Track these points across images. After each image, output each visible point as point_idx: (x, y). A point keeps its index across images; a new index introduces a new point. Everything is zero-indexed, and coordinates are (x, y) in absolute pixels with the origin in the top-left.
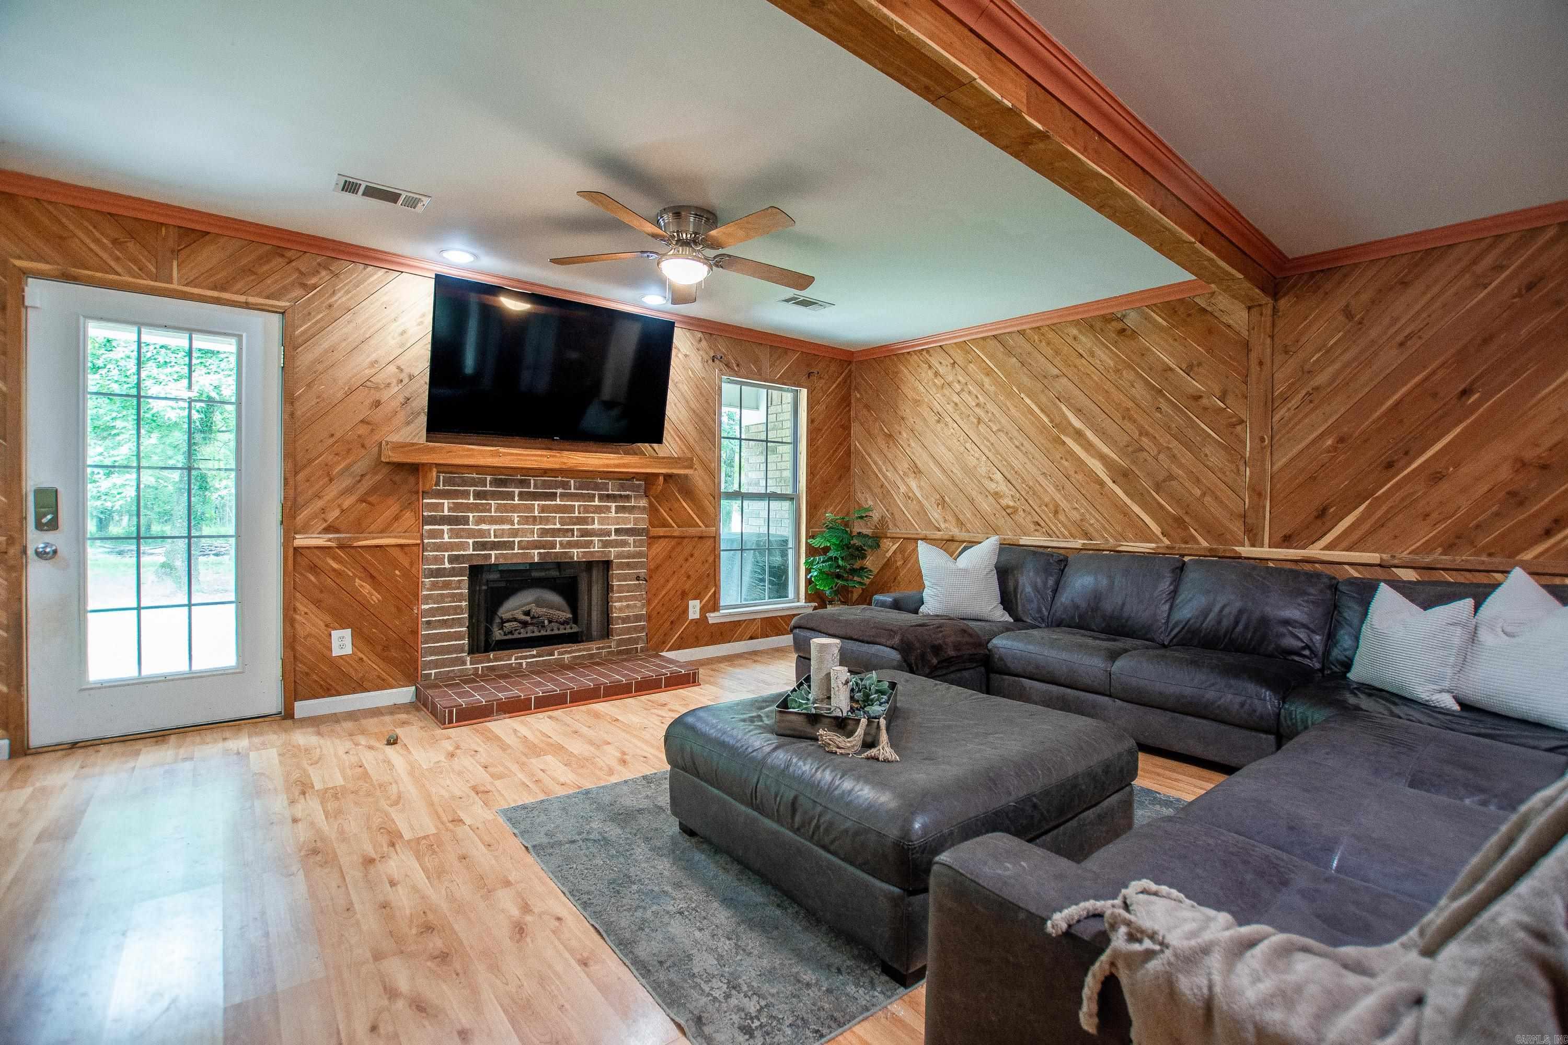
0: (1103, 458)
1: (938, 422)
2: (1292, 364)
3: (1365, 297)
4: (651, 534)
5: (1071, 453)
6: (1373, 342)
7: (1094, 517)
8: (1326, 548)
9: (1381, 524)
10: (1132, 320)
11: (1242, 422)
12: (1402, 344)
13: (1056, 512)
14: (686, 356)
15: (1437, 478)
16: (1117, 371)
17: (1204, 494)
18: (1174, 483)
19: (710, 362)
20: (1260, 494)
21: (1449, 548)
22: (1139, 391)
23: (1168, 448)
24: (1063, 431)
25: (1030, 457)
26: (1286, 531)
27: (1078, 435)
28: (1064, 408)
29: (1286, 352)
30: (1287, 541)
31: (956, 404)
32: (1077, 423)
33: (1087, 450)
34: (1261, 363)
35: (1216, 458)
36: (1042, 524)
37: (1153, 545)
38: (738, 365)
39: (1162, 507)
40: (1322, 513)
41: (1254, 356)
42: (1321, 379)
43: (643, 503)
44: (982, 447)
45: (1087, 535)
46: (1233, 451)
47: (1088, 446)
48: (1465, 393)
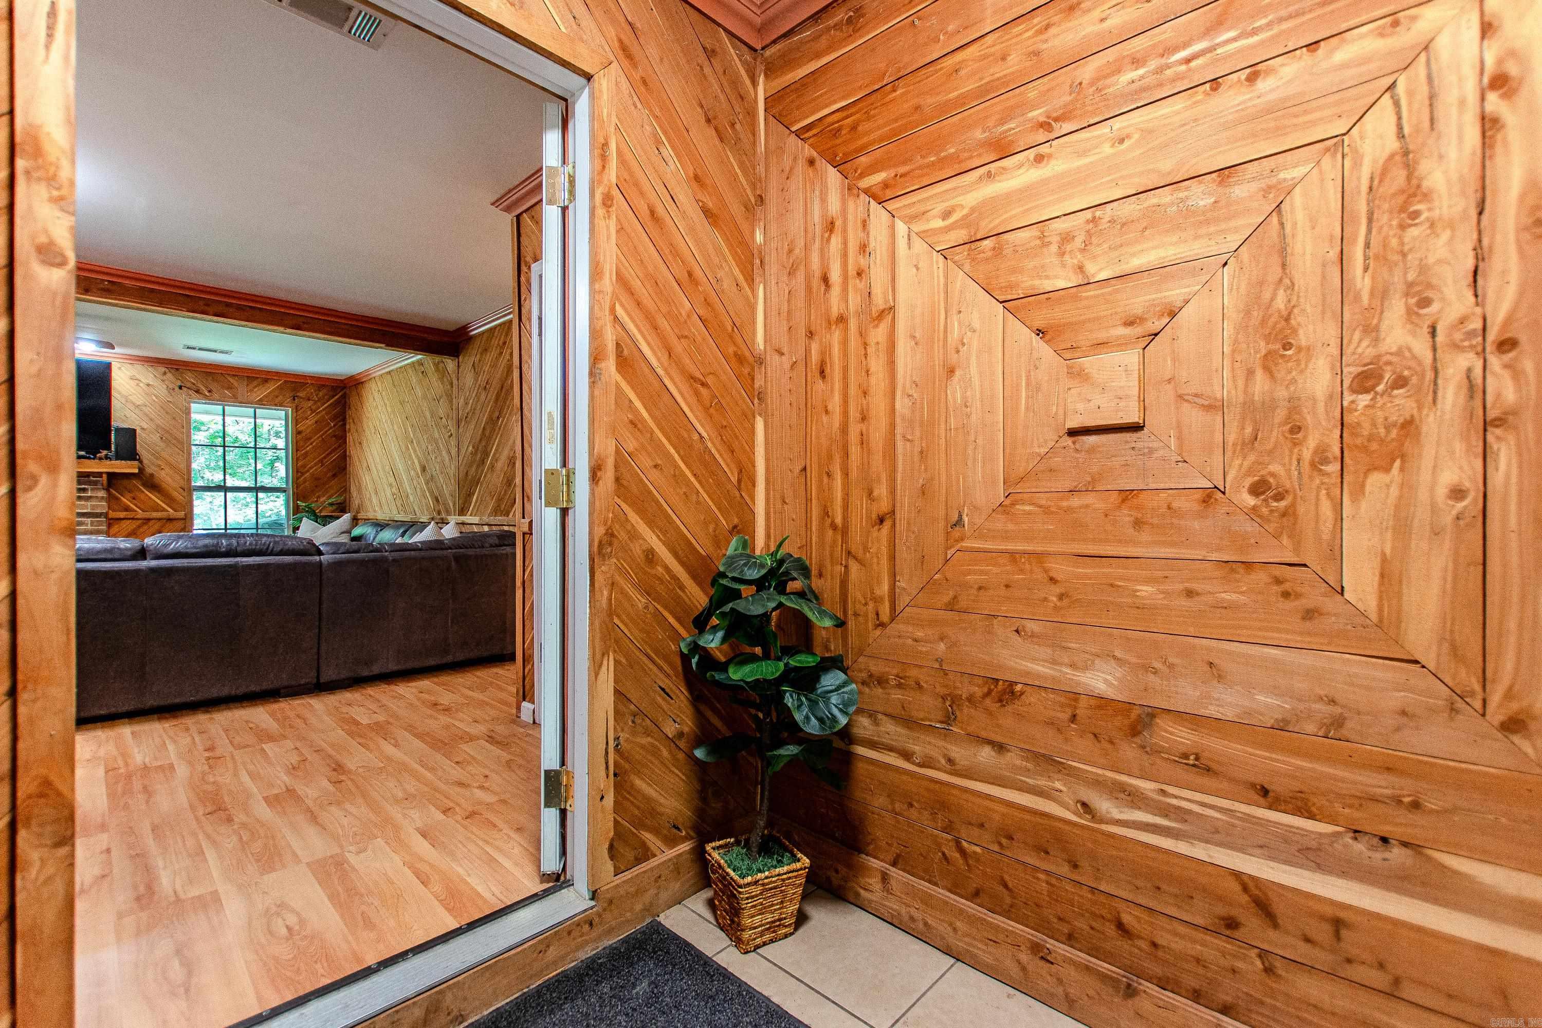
4: (110, 516)
14: (148, 385)
19: (177, 389)
38: (209, 391)
43: (102, 494)
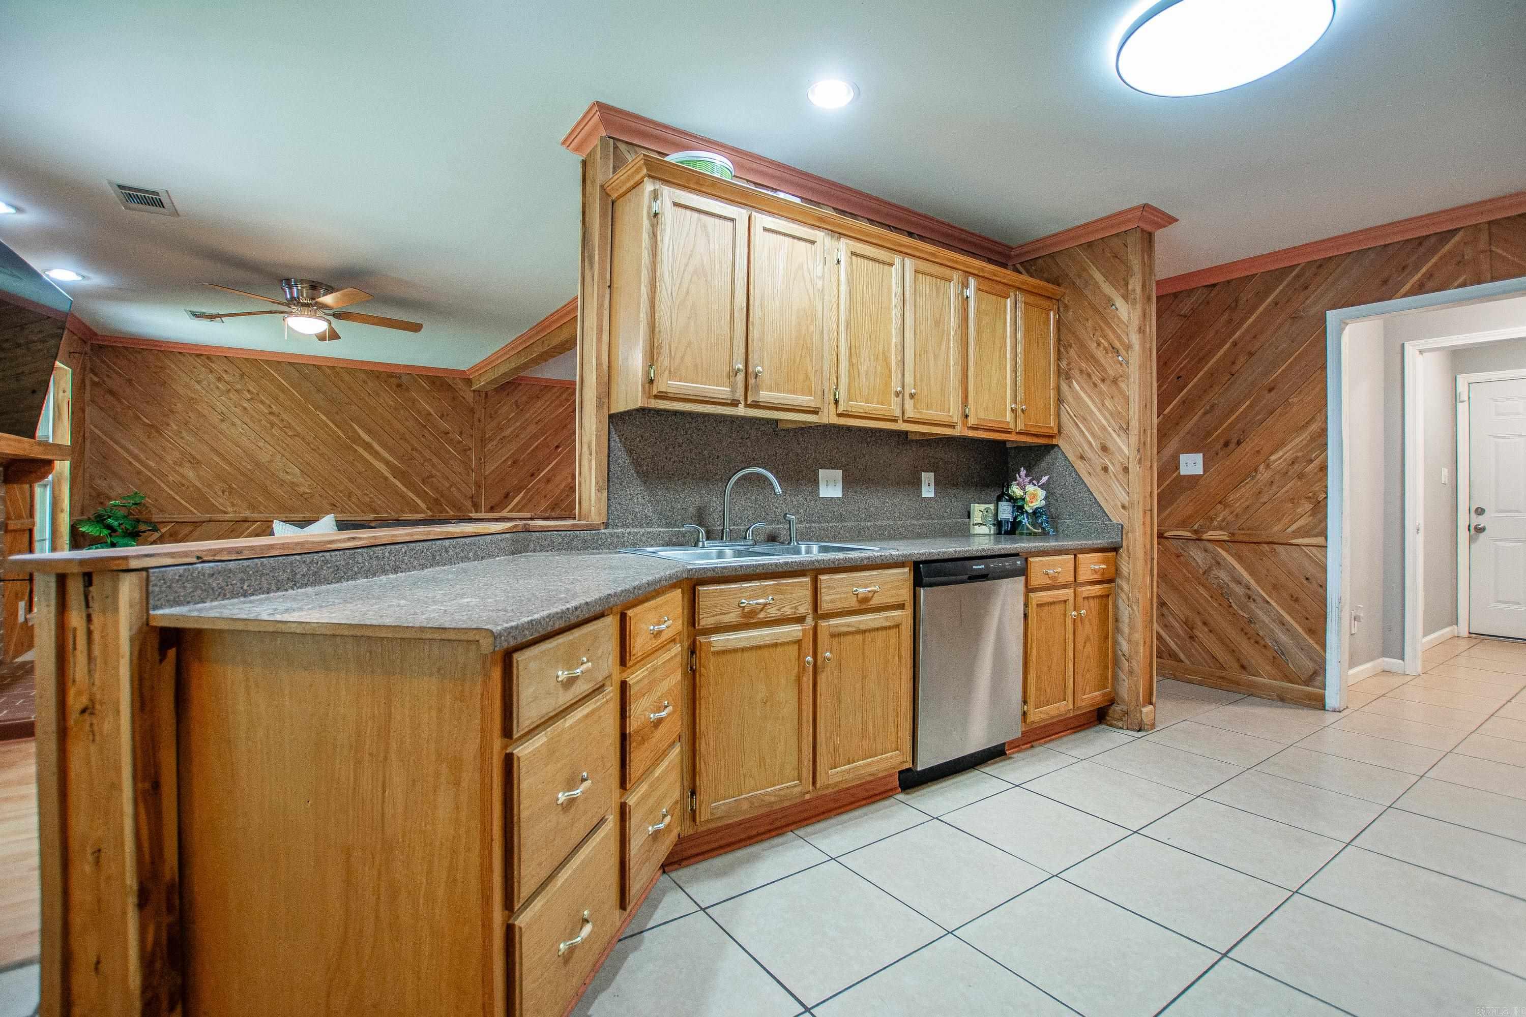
0: (387, 463)
1: (222, 421)
2: (494, 424)
3: (524, 398)
5: (361, 456)
6: (527, 420)
7: (380, 499)
8: (510, 511)
9: (530, 500)
10: (405, 379)
11: (470, 449)
12: (537, 423)
13: (349, 497)
15: (548, 481)
16: (396, 409)
17: (451, 486)
18: (433, 479)
20: (479, 486)
21: (553, 509)
22: (410, 424)
23: (430, 460)
24: (354, 442)
25: (326, 457)
26: (493, 503)
27: (368, 447)
28: (356, 427)
29: (491, 417)
30: (492, 509)
31: (245, 409)
32: (367, 438)
33: (375, 457)
34: (479, 421)
35: (459, 468)
36: (338, 504)
37: (423, 515)
39: (427, 493)
40: (507, 496)
41: (477, 416)
42: (507, 433)
44: (277, 447)
45: (375, 511)
46: (466, 465)
47: (376, 454)
48: (557, 447)
